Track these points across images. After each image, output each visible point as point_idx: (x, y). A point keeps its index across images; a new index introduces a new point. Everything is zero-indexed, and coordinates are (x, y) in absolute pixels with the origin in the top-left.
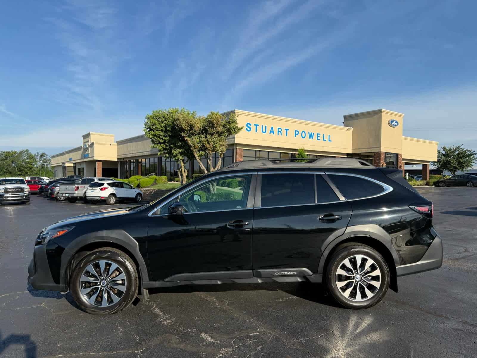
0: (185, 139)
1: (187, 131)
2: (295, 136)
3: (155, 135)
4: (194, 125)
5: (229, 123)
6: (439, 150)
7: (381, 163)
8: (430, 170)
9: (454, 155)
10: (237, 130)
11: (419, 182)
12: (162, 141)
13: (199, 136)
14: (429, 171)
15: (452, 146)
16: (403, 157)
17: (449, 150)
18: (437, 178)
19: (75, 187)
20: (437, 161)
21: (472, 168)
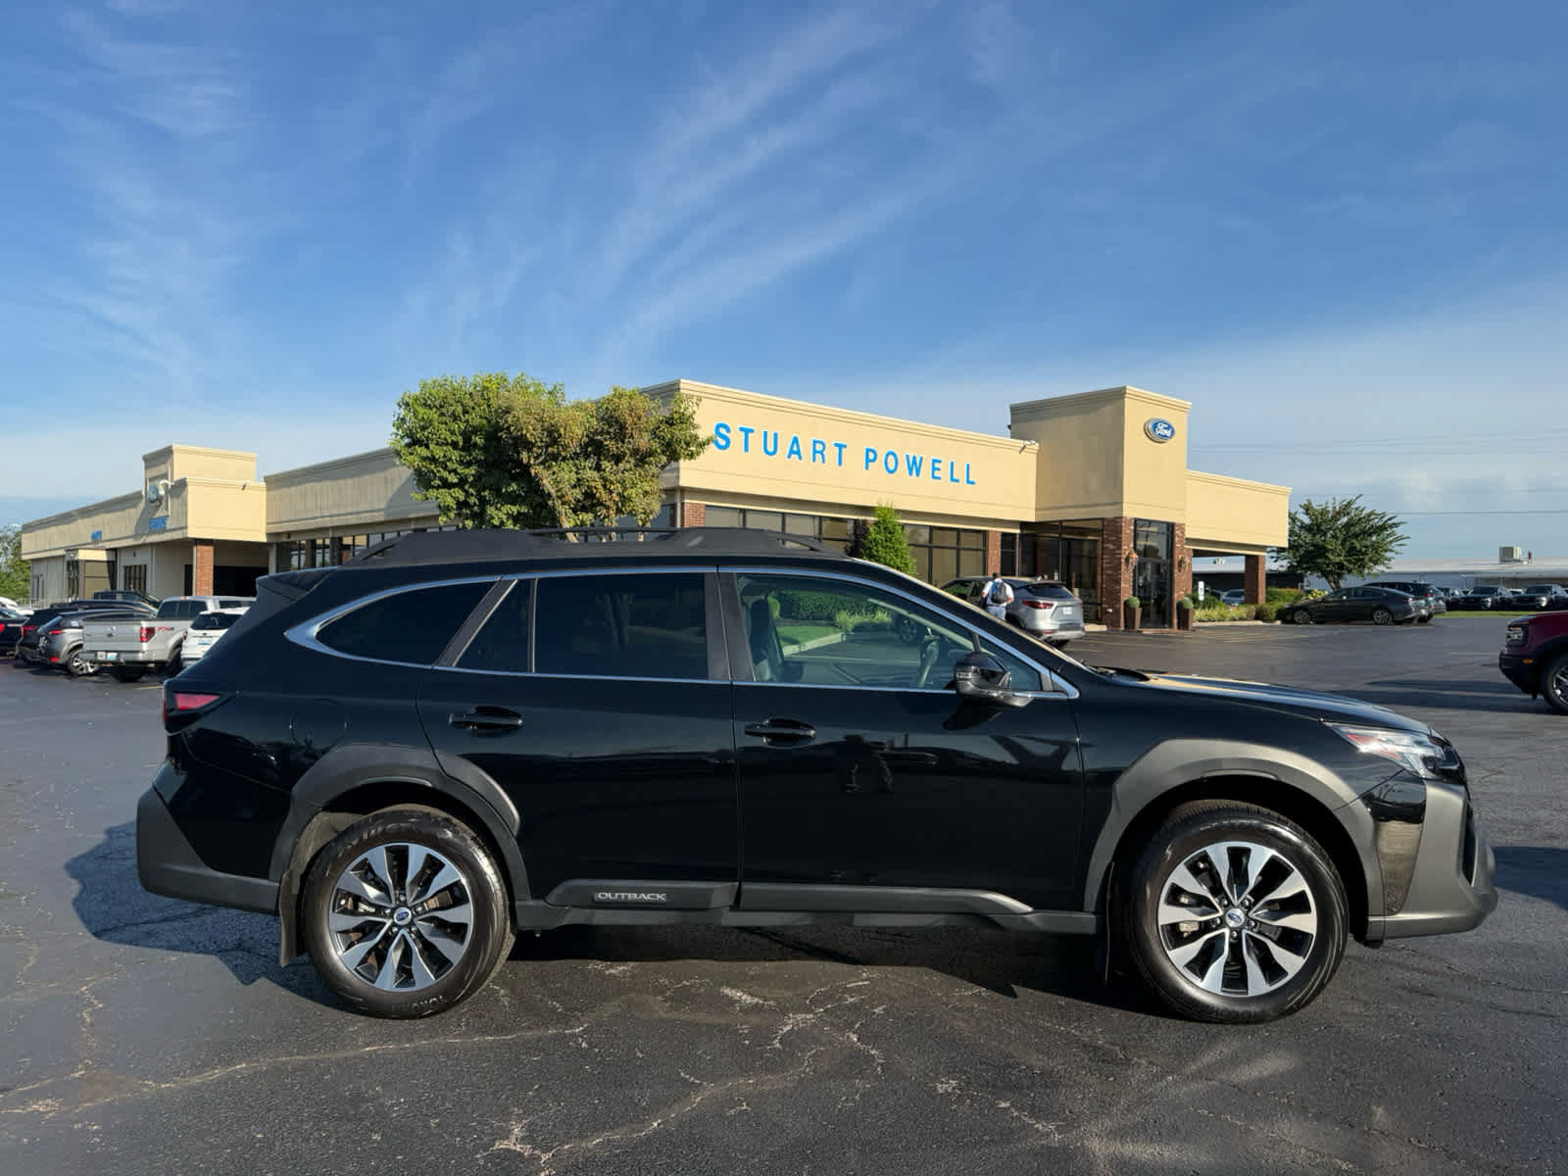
0: (533, 472)
1: (540, 448)
2: (867, 468)
3: (433, 460)
4: (562, 431)
5: (670, 422)
6: (1293, 511)
7: (1123, 551)
8: (1267, 575)
9: (1337, 528)
10: (693, 447)
11: (1236, 610)
12: (452, 478)
13: (575, 465)
14: (1264, 577)
15: (1331, 501)
16: (1189, 534)
17: (1321, 514)
18: (1287, 597)
19: (142, 628)
20: (1286, 545)
21: (1388, 568)
